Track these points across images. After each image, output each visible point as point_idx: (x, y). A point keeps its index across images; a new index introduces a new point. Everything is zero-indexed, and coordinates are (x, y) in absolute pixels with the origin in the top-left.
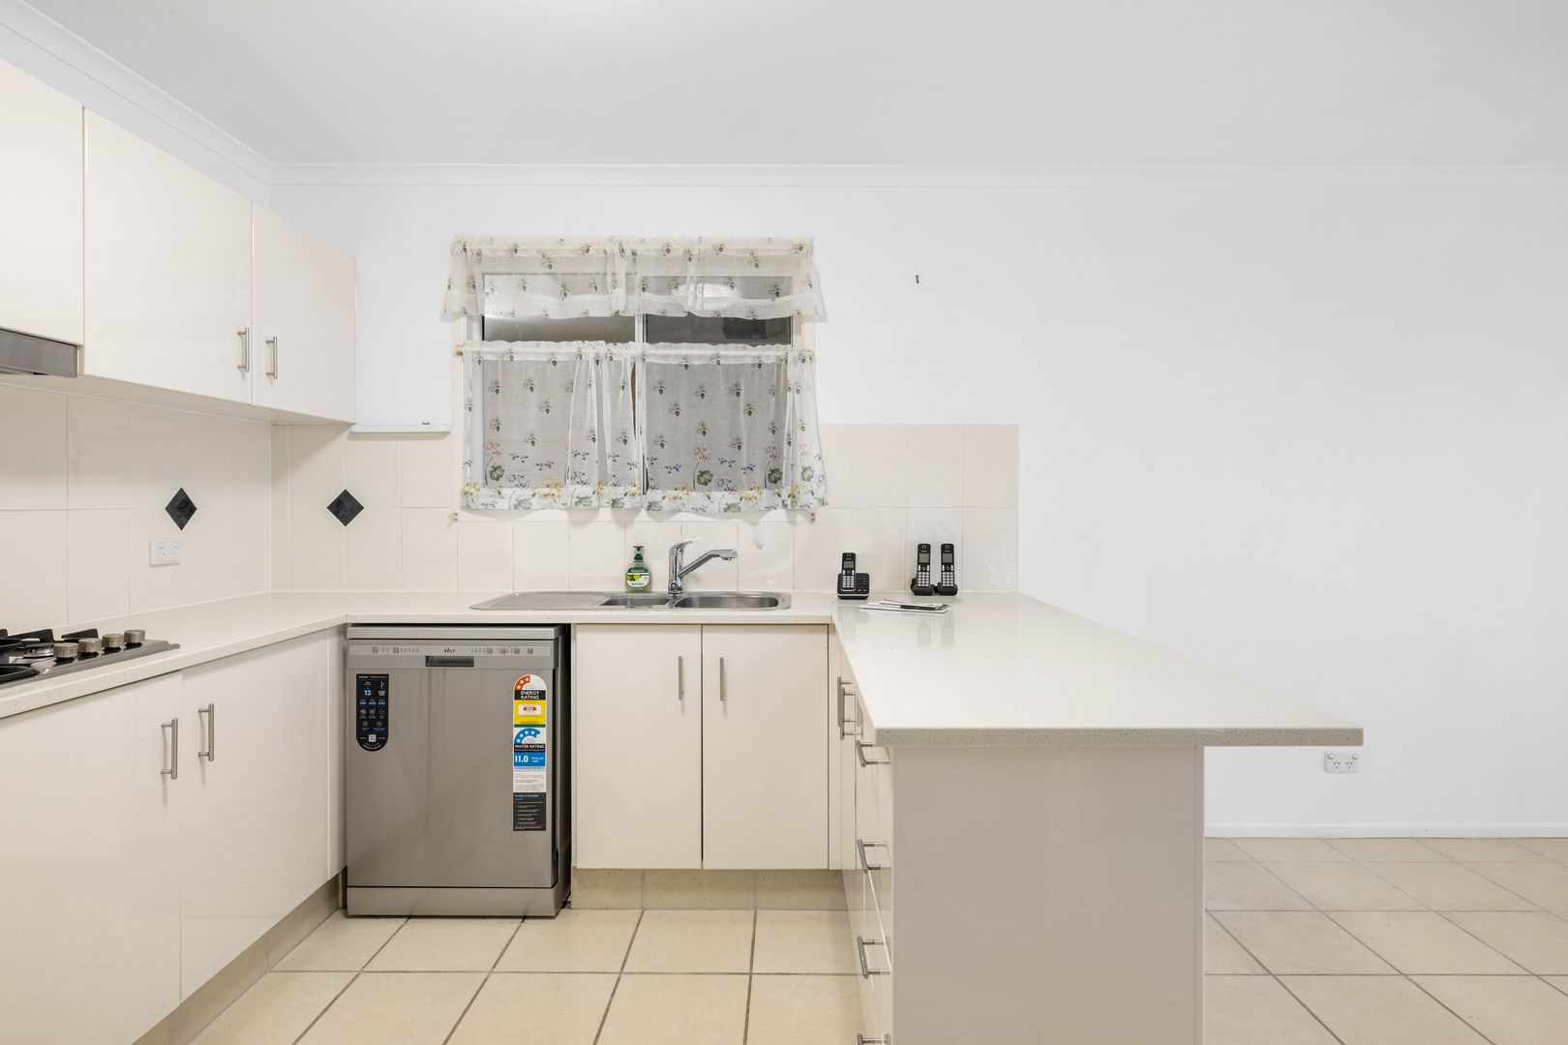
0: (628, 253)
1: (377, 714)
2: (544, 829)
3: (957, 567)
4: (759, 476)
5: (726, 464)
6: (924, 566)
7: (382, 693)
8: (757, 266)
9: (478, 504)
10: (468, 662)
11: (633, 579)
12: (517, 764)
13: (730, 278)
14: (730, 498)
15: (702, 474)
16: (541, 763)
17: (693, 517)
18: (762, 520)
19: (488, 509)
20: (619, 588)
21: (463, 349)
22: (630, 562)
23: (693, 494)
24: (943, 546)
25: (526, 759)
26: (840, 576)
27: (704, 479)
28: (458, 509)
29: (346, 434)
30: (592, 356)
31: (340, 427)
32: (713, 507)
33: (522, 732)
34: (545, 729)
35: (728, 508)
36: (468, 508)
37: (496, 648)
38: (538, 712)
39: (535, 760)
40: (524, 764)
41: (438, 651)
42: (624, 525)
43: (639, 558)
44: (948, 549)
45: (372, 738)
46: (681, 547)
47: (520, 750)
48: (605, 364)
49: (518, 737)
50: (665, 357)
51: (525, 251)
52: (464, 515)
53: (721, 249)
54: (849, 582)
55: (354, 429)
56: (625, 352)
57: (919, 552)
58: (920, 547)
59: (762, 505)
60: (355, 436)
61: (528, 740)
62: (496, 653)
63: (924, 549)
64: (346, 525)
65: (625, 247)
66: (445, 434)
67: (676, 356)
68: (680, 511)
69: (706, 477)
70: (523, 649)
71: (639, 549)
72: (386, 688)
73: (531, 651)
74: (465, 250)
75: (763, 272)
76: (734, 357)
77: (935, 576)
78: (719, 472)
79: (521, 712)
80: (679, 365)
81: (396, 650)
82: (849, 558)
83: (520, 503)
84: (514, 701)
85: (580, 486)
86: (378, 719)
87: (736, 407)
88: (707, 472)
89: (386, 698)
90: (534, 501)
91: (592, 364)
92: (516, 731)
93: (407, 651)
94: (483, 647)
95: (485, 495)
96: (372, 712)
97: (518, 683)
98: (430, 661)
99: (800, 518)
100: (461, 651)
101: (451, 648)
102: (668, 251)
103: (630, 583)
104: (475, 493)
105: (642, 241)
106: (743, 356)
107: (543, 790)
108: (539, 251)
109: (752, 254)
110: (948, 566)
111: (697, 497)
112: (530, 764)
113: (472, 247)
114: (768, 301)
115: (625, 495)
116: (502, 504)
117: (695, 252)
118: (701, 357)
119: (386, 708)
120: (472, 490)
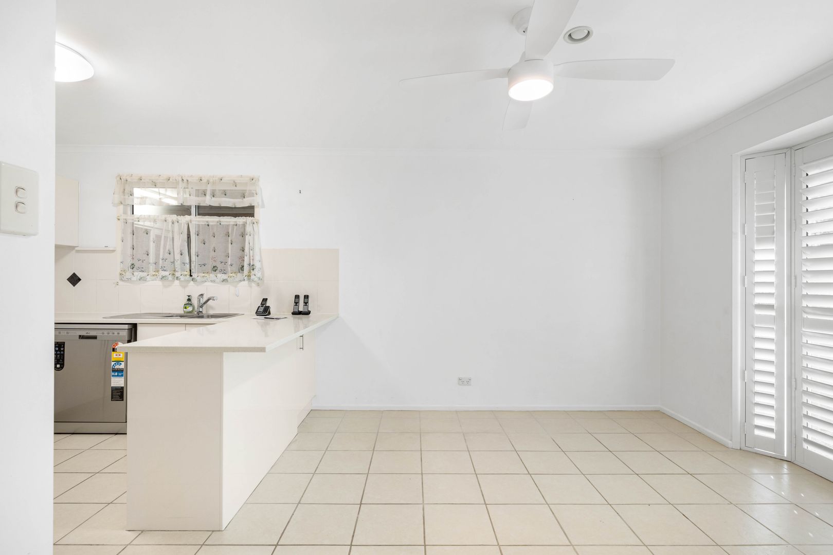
0: (185, 181)
1: (60, 357)
2: (123, 400)
3: (310, 304)
4: (236, 267)
5: (223, 263)
6: (296, 303)
7: (62, 349)
8: (236, 186)
9: (125, 278)
10: (95, 338)
11: (186, 308)
12: (113, 376)
13: (225, 191)
14: (224, 277)
15: (214, 267)
16: (122, 376)
17: (210, 284)
18: (238, 285)
19: (129, 280)
20: (181, 312)
21: (120, 218)
22: (185, 301)
23: (211, 275)
24: (305, 296)
25: (116, 374)
26: (259, 307)
27: (215, 269)
28: (118, 281)
29: (74, 251)
30: (170, 221)
31: (72, 248)
32: (218, 280)
33: (115, 364)
34: (124, 363)
35: (224, 280)
36: (121, 280)
37: (106, 332)
38: (121, 356)
39: (120, 374)
40: (115, 376)
41: (84, 333)
42: (184, 287)
43: (189, 300)
44: (306, 297)
45: (58, 366)
46: (202, 295)
47: (114, 371)
48: (176, 224)
49: (113, 366)
50: (199, 221)
51: (144, 179)
52: (121, 283)
53: (221, 180)
54: (261, 309)
55: (76, 249)
56: (185, 219)
57: (295, 298)
58: (296, 296)
59: (237, 280)
60: (78, 251)
61: (117, 367)
62: (106, 334)
63: (297, 297)
64: (74, 286)
65: (183, 179)
66: (113, 251)
67: (203, 221)
68: (206, 282)
69: (215, 268)
70: (116, 333)
71: (189, 296)
72: (64, 347)
73: (118, 333)
74: (121, 179)
75: (238, 188)
76: (226, 222)
77: (301, 308)
78: (220, 266)
79: (115, 356)
80: (205, 225)
81: (68, 333)
82: (265, 300)
83: (141, 278)
84: (113, 352)
85: (163, 272)
86: (60, 359)
87: (228, 241)
88: (216, 266)
89: (64, 351)
90: (148, 277)
91: (170, 224)
92: (113, 363)
93: (72, 333)
94: (101, 332)
95: (128, 275)
96: (58, 356)
97: (114, 346)
98: (81, 337)
99: (253, 285)
100: (92, 333)
101: (89, 332)
102: (201, 180)
103: (185, 309)
104: (124, 274)
105: (191, 176)
106: (230, 222)
107: (123, 386)
108: (150, 180)
109: (234, 181)
110: (306, 303)
111: (212, 276)
112: (118, 376)
113: (124, 178)
114: (240, 200)
115: (181, 275)
116: (134, 279)
117: (211, 181)
118: (213, 222)
119: (63, 355)
120: (123, 273)
